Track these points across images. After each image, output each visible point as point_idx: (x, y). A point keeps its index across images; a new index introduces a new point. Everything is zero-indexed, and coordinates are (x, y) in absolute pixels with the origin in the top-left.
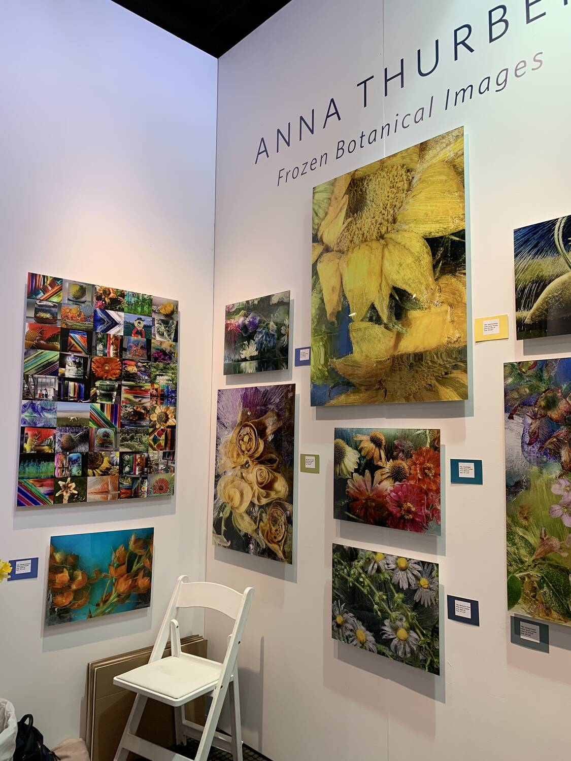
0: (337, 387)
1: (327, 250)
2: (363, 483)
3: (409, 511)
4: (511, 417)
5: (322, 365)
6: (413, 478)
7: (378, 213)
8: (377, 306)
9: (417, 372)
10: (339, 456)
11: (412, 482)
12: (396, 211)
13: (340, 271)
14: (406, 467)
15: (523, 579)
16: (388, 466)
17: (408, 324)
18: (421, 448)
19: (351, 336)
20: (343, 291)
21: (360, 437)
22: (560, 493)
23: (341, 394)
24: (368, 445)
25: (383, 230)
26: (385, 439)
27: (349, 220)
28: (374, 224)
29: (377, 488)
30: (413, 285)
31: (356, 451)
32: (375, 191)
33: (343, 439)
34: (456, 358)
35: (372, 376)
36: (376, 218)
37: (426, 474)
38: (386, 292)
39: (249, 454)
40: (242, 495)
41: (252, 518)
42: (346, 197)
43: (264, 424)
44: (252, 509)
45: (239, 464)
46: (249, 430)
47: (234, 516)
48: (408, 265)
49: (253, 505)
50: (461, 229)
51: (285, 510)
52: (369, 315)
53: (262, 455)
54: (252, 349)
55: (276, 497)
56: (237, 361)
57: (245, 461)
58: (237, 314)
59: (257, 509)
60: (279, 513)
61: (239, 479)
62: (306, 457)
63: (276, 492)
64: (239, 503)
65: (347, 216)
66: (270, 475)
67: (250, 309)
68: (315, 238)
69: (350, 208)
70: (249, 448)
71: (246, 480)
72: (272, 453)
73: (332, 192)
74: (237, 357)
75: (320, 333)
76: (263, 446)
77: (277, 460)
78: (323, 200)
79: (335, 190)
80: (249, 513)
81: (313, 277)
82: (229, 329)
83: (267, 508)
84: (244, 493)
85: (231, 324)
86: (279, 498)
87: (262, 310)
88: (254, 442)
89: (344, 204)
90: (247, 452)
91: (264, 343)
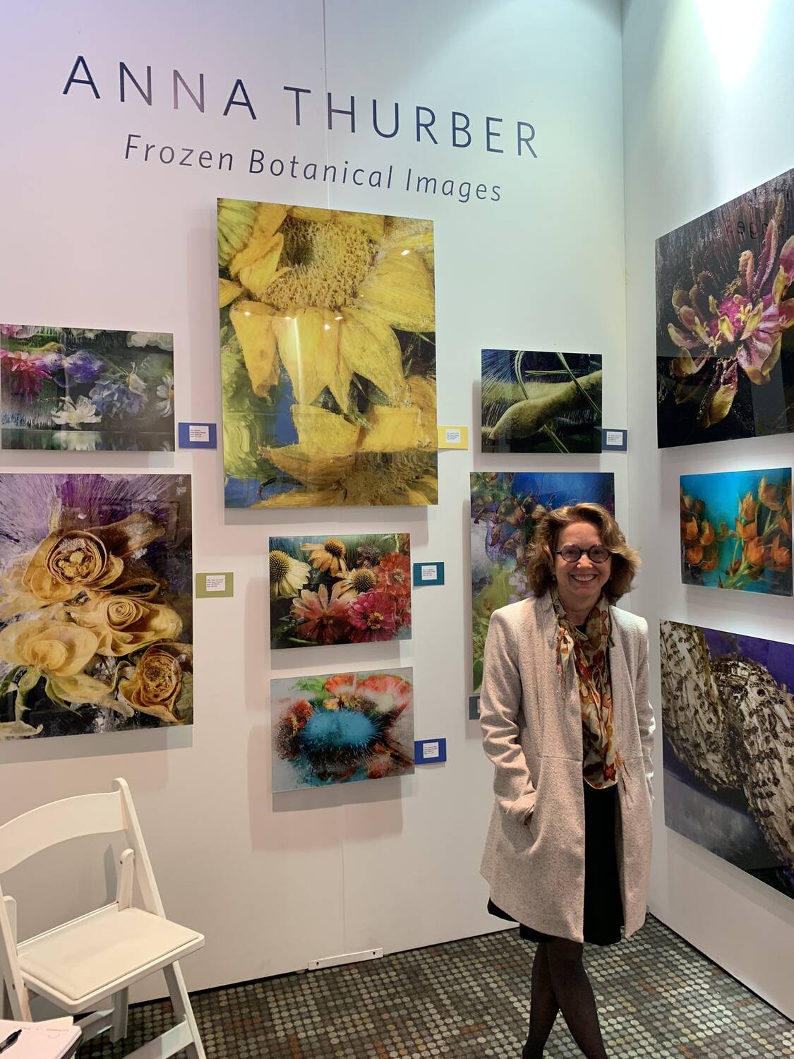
0: (272, 485)
1: (249, 296)
2: (315, 600)
3: (376, 621)
4: (476, 522)
5: (246, 454)
6: (381, 586)
7: (331, 276)
8: (333, 390)
9: (385, 473)
10: (277, 572)
11: (379, 590)
12: (357, 283)
13: (273, 333)
14: (373, 575)
16: (350, 576)
17: (374, 420)
18: (389, 554)
19: (295, 420)
20: (280, 360)
21: (309, 547)
23: (280, 493)
24: (321, 556)
25: (340, 301)
26: (346, 547)
27: (286, 269)
28: (327, 289)
29: (336, 603)
30: (380, 377)
31: (304, 564)
32: (325, 247)
33: (285, 551)
34: (427, 463)
35: (328, 474)
36: (329, 282)
37: (395, 580)
38: (346, 378)
39: (85, 581)
40: (71, 648)
41: (99, 679)
42: (280, 236)
43: (122, 533)
44: (98, 665)
45: (60, 600)
46: (82, 543)
47: (50, 685)
48: (373, 352)
49: (102, 658)
50: (431, 330)
51: (176, 653)
52: (322, 400)
53: (120, 580)
54: (85, 412)
55: (155, 639)
56: (41, 428)
57: (75, 593)
58: (36, 346)
59: (110, 663)
60: (163, 660)
61: (61, 623)
62: (208, 577)
63: (157, 632)
64: (62, 660)
65: (282, 262)
66: (141, 608)
67: (75, 344)
68: (224, 273)
69: (287, 254)
70: (86, 571)
71: (82, 623)
72: (143, 576)
73: (256, 220)
74: (42, 420)
75: (240, 409)
76: (122, 567)
77: (155, 586)
78: (239, 224)
79: (260, 218)
80: (91, 671)
81: (221, 326)
82: (14, 368)
83: (135, 658)
84: (77, 643)
85: (19, 360)
86: (164, 640)
87: (108, 351)
88: (99, 562)
89: (277, 244)
90: (80, 579)
91: (115, 405)
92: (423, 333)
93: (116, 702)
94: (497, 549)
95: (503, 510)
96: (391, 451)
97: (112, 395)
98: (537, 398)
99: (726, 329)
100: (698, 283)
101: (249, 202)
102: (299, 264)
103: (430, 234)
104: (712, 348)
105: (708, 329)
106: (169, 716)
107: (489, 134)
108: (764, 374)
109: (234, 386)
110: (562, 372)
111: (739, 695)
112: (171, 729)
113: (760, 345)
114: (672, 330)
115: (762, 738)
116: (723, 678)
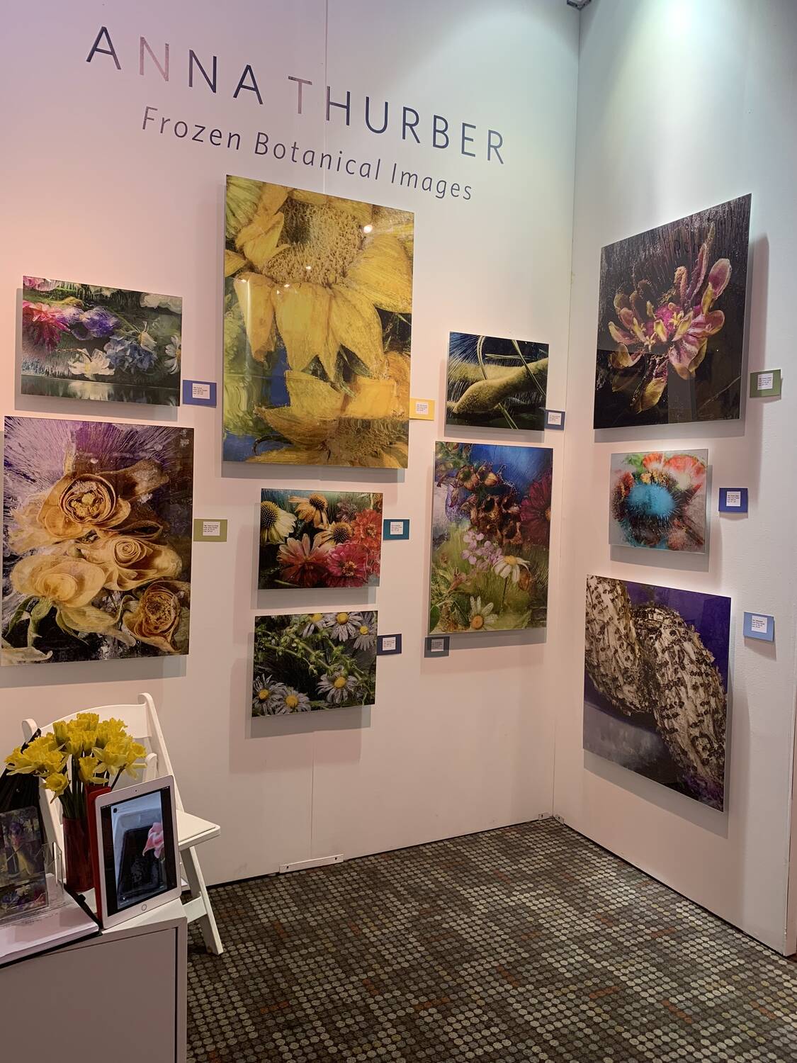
0: (266, 442)
1: (251, 268)
2: (299, 548)
3: (350, 569)
4: (439, 485)
5: (244, 412)
6: (356, 538)
7: (325, 256)
8: (322, 359)
9: (364, 437)
10: (267, 520)
11: (355, 542)
12: (346, 264)
13: (271, 303)
14: (350, 528)
15: (441, 607)
16: (330, 529)
17: (356, 389)
18: (364, 510)
19: (288, 385)
20: (277, 329)
21: (296, 500)
22: (469, 541)
23: (272, 450)
24: (306, 508)
25: (331, 279)
26: (328, 502)
27: (286, 246)
28: (320, 267)
29: (317, 550)
30: (363, 351)
31: (291, 514)
32: (321, 229)
33: (274, 501)
34: (399, 431)
35: (314, 436)
36: (322, 260)
37: (368, 534)
38: (334, 349)
39: (96, 520)
40: (80, 582)
41: (105, 611)
42: (281, 215)
43: (131, 478)
44: (104, 599)
45: (72, 537)
46: (93, 485)
47: (60, 614)
48: (358, 328)
49: (109, 592)
50: (408, 312)
51: (175, 590)
52: (312, 368)
53: (127, 522)
54: (99, 364)
55: (157, 576)
56: (59, 377)
57: (86, 531)
58: (56, 300)
59: (116, 597)
60: (164, 596)
61: (71, 558)
62: (205, 523)
63: (159, 570)
64: (73, 592)
65: (282, 239)
66: (145, 547)
67: (93, 300)
68: (230, 244)
69: (287, 232)
70: (96, 512)
71: (91, 559)
72: (149, 519)
73: (260, 198)
74: (59, 369)
75: (240, 371)
76: (130, 510)
77: (159, 528)
78: (245, 200)
79: (264, 197)
80: (98, 604)
81: (226, 294)
82: (35, 319)
83: (138, 593)
84: (86, 577)
85: (40, 312)
86: (165, 578)
87: (123, 309)
88: (108, 504)
89: (278, 223)
90: (90, 519)
91: (127, 360)
92: (401, 314)
93: (120, 632)
94: (455, 510)
95: (461, 476)
96: (370, 418)
97: (125, 350)
98: (494, 379)
99: (660, 331)
100: (638, 290)
101: (255, 181)
102: (297, 242)
103: (411, 225)
104: (648, 345)
105: (644, 329)
106: (167, 646)
107: (464, 138)
108: (691, 371)
109: (235, 349)
110: (516, 357)
111: (654, 636)
112: (167, 658)
113: (688, 347)
114: (612, 328)
115: (671, 670)
116: (641, 622)
